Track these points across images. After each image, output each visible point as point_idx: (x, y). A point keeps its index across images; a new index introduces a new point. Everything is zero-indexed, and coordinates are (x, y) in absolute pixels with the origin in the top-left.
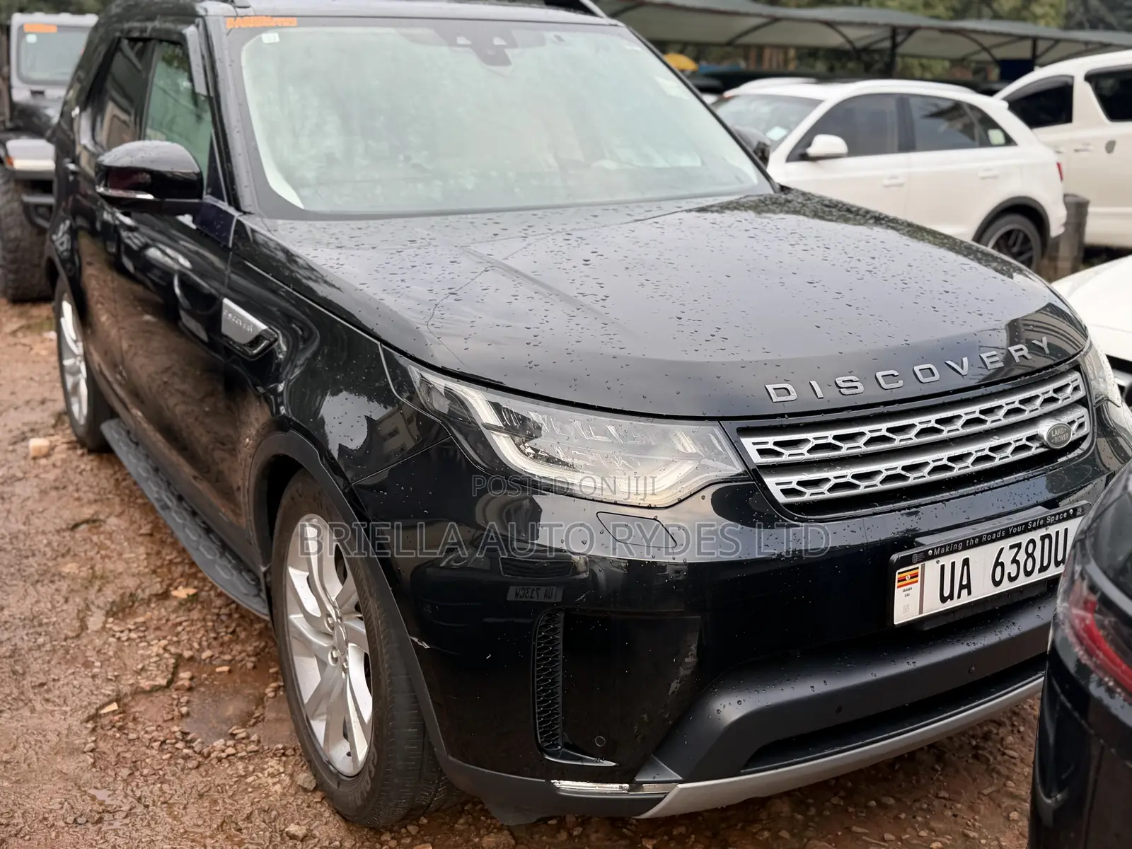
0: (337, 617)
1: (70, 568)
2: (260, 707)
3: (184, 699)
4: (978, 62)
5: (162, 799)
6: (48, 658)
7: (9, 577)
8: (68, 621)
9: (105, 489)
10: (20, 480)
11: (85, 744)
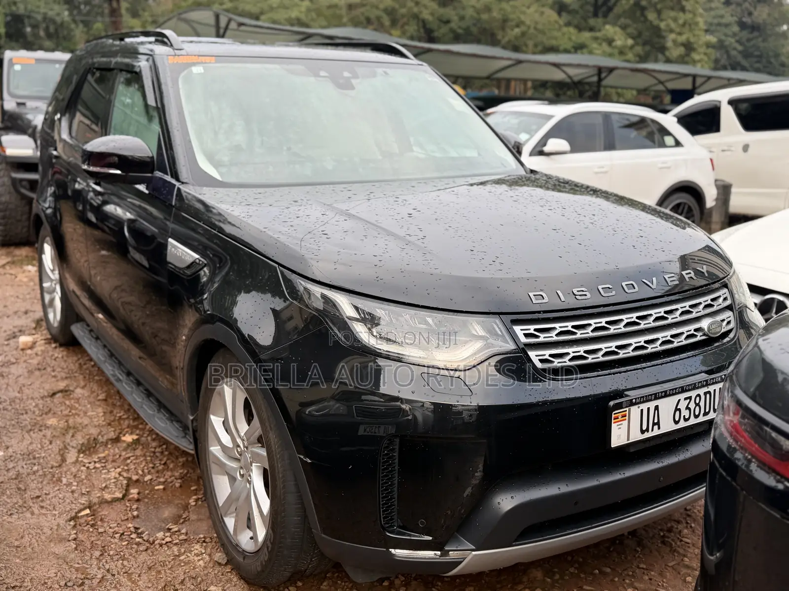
0: (244, 447)
1: (52, 421)
2: (186, 512)
3: (135, 507)
4: (656, 91)
5: (123, 570)
6: (41, 480)
7: (11, 427)
8: (53, 456)
9: (72, 370)
10: (13, 363)
11: (70, 535)
